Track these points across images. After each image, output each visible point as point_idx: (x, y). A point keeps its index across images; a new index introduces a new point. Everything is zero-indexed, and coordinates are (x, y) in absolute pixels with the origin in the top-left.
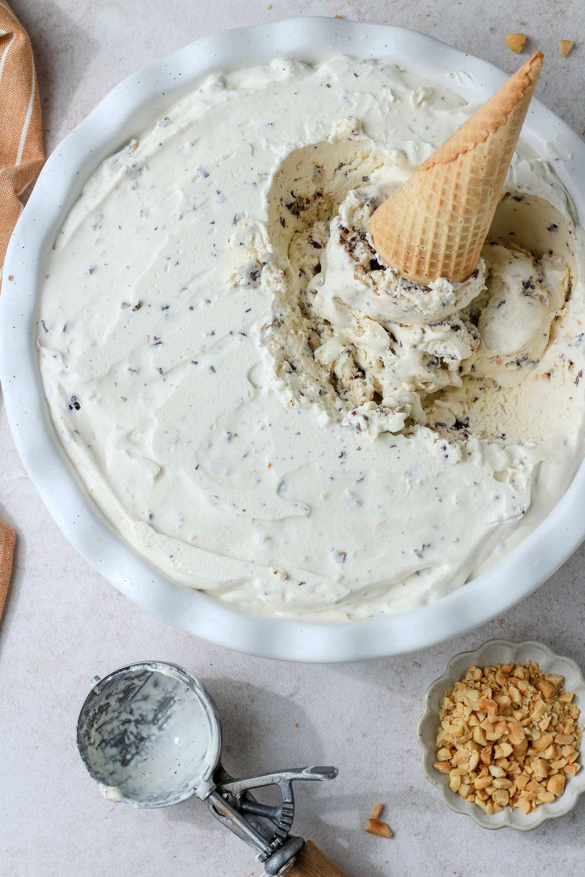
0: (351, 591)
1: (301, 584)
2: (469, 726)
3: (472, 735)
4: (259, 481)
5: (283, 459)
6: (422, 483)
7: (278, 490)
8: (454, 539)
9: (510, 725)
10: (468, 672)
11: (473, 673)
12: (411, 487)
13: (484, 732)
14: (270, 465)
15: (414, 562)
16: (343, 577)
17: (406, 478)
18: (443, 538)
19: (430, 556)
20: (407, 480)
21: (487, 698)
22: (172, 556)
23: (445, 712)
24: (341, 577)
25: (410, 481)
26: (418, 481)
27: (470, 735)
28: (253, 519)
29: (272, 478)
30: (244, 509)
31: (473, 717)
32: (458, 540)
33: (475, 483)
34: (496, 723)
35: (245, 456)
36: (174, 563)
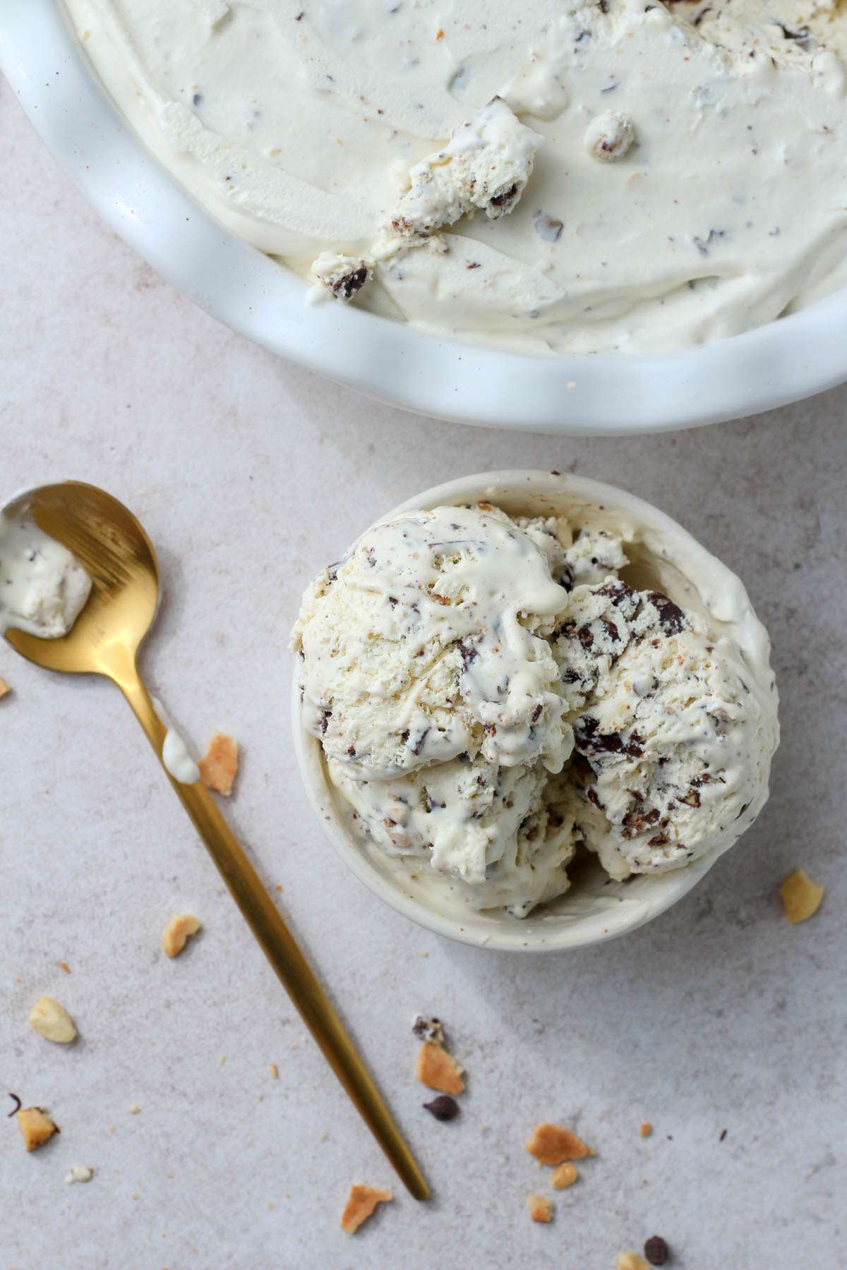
0: (566, 296)
1: (471, 267)
4: (415, 62)
5: (467, 27)
6: (724, 113)
7: (451, 84)
8: (772, 229)
12: (703, 120)
14: (441, 34)
15: (689, 261)
16: (552, 268)
17: (696, 98)
18: (749, 225)
19: (722, 254)
20: (699, 104)
22: (228, 178)
24: (549, 266)
25: (704, 107)
26: (718, 109)
28: (395, 132)
29: (443, 61)
30: (381, 109)
32: (778, 231)
33: (826, 128)
35: (395, 11)
36: (232, 191)
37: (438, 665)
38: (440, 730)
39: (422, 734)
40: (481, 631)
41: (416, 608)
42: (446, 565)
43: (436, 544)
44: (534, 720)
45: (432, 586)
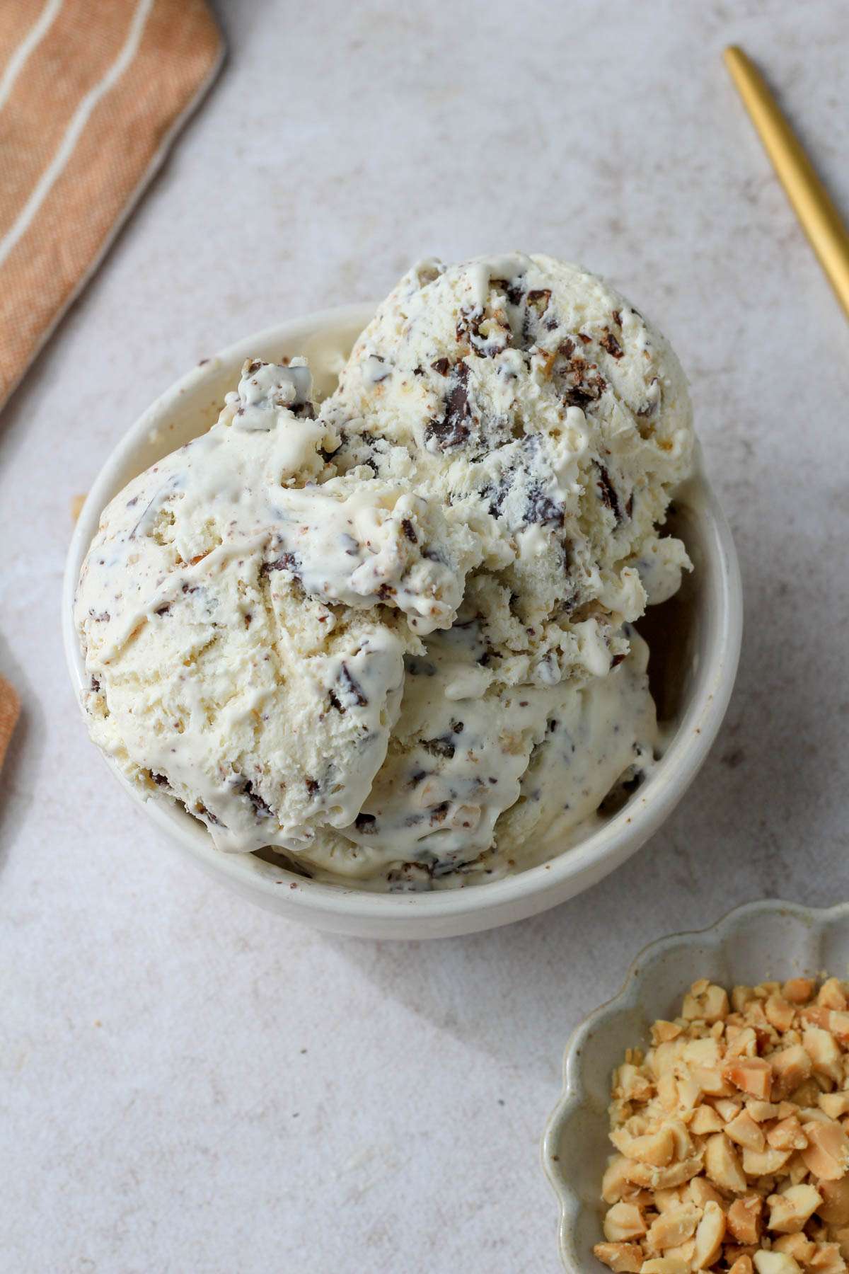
2: (693, 1136)
3: (704, 1159)
9: (809, 1127)
10: (688, 997)
11: (701, 998)
13: (737, 1149)
21: (744, 1053)
23: (624, 1106)
27: (698, 1158)
31: (705, 1110)
34: (769, 1124)
37: (276, 606)
38: (355, 653)
39: (343, 678)
40: (270, 534)
41: (190, 588)
42: (169, 532)
43: (135, 530)
44: (414, 541)
45: (180, 561)
